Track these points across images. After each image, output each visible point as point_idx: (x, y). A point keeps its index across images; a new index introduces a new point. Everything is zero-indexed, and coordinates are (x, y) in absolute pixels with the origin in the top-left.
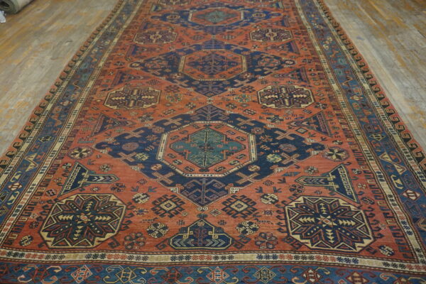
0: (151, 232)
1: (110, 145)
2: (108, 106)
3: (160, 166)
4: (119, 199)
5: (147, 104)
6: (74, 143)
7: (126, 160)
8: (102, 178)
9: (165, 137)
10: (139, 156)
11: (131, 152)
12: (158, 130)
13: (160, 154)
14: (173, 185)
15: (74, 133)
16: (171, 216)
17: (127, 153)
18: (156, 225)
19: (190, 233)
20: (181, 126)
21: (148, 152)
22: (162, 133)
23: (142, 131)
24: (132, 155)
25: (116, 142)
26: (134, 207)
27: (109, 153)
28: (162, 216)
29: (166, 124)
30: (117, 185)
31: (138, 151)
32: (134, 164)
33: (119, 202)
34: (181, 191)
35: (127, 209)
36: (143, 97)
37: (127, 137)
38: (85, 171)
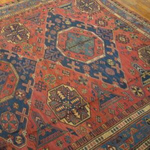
0: (137, 37)
1: (118, 81)
2: (89, 113)
3: (108, 53)
4: (138, 54)
5: (68, 90)
6: (136, 102)
7: (120, 67)
8: (138, 68)
9: (88, 62)
10: (112, 64)
11: (113, 69)
12: (86, 68)
13: (102, 56)
14: (112, 43)
15: (131, 110)
16: (125, 36)
17: (115, 70)
18: (133, 38)
19: (124, 28)
20: (74, 61)
21: (106, 62)
22: (87, 65)
23: (95, 75)
24: (114, 67)
25: (114, 81)
26: (135, 48)
27: (123, 77)
28: (128, 38)
29: (79, 68)
30: (134, 60)
31: (110, 66)
32: (117, 62)
33: (139, 53)
34: (112, 39)
35: (138, 49)
36: (63, 98)
37: (106, 78)
38: (143, 78)
